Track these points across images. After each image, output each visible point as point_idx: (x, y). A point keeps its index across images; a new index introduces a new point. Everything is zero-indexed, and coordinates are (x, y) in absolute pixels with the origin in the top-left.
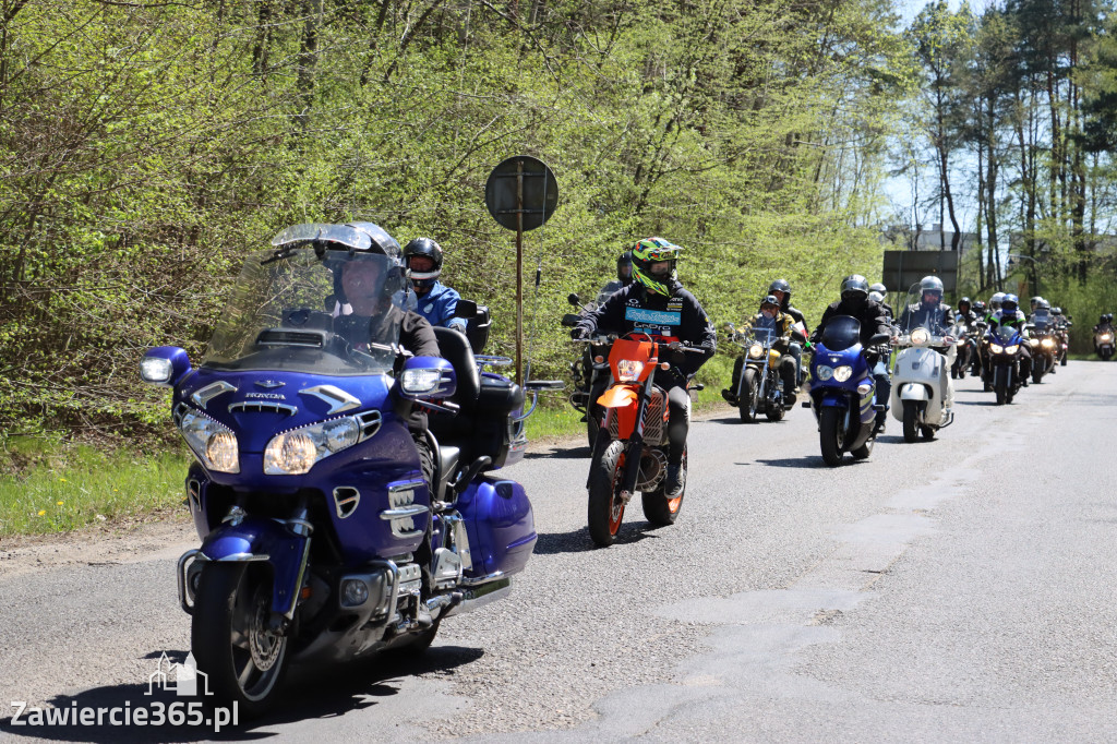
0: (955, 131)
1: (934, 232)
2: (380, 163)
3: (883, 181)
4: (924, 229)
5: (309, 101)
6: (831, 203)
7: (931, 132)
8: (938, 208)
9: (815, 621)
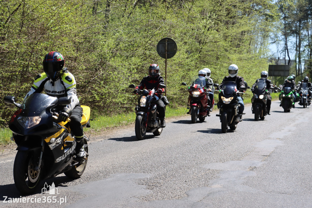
0: (289, 31)
1: (283, 59)
2: (127, 39)
3: (269, 45)
4: (280, 59)
5: (108, 22)
6: (254, 51)
7: (283, 31)
8: (284, 53)
9: (249, 170)
